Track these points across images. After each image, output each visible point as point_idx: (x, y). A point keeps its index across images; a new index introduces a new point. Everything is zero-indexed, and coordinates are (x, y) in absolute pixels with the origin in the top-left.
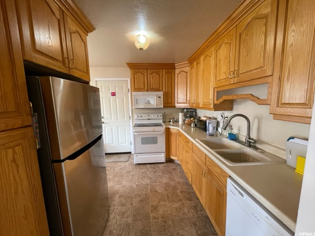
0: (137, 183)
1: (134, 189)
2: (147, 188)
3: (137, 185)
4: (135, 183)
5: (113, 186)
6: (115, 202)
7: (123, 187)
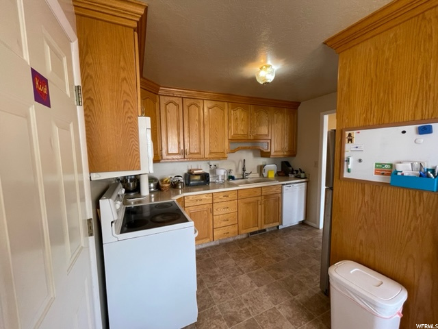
0: (256, 288)
1: (268, 286)
2: (257, 274)
3: (259, 285)
4: (257, 291)
5: (289, 319)
6: (307, 294)
7: (276, 302)
